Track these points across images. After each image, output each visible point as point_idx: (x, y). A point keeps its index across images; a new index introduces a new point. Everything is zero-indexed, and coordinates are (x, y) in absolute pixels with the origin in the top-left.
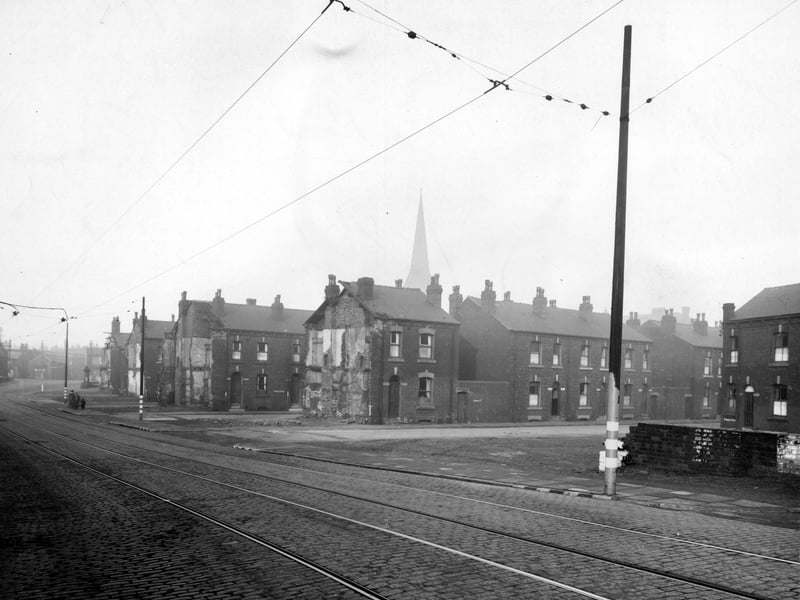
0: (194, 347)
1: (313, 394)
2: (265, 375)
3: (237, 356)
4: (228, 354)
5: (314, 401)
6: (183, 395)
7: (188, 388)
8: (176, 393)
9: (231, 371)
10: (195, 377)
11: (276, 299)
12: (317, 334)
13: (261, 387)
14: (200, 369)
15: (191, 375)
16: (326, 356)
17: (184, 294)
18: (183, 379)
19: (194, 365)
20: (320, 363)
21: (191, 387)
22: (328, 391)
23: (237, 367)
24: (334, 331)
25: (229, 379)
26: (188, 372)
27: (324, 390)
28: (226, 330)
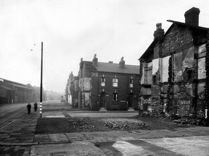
0: (85, 82)
1: (145, 101)
2: (116, 93)
3: (103, 84)
4: (99, 84)
5: (146, 106)
6: (81, 104)
7: (83, 100)
8: (79, 102)
9: (100, 91)
10: (86, 95)
11: (121, 59)
12: (147, 65)
13: (115, 99)
14: (88, 92)
15: (84, 94)
16: (154, 77)
17: (82, 59)
18: (81, 96)
19: (85, 90)
20: (150, 82)
21: (84, 100)
22: (157, 99)
23: (103, 90)
24: (161, 59)
25: (99, 95)
26: (83, 93)
27: (153, 98)
28: (98, 72)
